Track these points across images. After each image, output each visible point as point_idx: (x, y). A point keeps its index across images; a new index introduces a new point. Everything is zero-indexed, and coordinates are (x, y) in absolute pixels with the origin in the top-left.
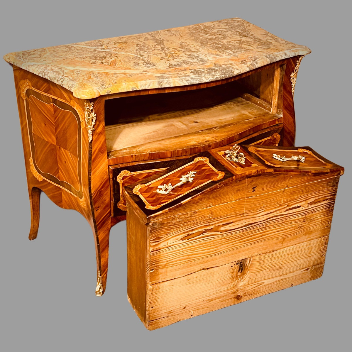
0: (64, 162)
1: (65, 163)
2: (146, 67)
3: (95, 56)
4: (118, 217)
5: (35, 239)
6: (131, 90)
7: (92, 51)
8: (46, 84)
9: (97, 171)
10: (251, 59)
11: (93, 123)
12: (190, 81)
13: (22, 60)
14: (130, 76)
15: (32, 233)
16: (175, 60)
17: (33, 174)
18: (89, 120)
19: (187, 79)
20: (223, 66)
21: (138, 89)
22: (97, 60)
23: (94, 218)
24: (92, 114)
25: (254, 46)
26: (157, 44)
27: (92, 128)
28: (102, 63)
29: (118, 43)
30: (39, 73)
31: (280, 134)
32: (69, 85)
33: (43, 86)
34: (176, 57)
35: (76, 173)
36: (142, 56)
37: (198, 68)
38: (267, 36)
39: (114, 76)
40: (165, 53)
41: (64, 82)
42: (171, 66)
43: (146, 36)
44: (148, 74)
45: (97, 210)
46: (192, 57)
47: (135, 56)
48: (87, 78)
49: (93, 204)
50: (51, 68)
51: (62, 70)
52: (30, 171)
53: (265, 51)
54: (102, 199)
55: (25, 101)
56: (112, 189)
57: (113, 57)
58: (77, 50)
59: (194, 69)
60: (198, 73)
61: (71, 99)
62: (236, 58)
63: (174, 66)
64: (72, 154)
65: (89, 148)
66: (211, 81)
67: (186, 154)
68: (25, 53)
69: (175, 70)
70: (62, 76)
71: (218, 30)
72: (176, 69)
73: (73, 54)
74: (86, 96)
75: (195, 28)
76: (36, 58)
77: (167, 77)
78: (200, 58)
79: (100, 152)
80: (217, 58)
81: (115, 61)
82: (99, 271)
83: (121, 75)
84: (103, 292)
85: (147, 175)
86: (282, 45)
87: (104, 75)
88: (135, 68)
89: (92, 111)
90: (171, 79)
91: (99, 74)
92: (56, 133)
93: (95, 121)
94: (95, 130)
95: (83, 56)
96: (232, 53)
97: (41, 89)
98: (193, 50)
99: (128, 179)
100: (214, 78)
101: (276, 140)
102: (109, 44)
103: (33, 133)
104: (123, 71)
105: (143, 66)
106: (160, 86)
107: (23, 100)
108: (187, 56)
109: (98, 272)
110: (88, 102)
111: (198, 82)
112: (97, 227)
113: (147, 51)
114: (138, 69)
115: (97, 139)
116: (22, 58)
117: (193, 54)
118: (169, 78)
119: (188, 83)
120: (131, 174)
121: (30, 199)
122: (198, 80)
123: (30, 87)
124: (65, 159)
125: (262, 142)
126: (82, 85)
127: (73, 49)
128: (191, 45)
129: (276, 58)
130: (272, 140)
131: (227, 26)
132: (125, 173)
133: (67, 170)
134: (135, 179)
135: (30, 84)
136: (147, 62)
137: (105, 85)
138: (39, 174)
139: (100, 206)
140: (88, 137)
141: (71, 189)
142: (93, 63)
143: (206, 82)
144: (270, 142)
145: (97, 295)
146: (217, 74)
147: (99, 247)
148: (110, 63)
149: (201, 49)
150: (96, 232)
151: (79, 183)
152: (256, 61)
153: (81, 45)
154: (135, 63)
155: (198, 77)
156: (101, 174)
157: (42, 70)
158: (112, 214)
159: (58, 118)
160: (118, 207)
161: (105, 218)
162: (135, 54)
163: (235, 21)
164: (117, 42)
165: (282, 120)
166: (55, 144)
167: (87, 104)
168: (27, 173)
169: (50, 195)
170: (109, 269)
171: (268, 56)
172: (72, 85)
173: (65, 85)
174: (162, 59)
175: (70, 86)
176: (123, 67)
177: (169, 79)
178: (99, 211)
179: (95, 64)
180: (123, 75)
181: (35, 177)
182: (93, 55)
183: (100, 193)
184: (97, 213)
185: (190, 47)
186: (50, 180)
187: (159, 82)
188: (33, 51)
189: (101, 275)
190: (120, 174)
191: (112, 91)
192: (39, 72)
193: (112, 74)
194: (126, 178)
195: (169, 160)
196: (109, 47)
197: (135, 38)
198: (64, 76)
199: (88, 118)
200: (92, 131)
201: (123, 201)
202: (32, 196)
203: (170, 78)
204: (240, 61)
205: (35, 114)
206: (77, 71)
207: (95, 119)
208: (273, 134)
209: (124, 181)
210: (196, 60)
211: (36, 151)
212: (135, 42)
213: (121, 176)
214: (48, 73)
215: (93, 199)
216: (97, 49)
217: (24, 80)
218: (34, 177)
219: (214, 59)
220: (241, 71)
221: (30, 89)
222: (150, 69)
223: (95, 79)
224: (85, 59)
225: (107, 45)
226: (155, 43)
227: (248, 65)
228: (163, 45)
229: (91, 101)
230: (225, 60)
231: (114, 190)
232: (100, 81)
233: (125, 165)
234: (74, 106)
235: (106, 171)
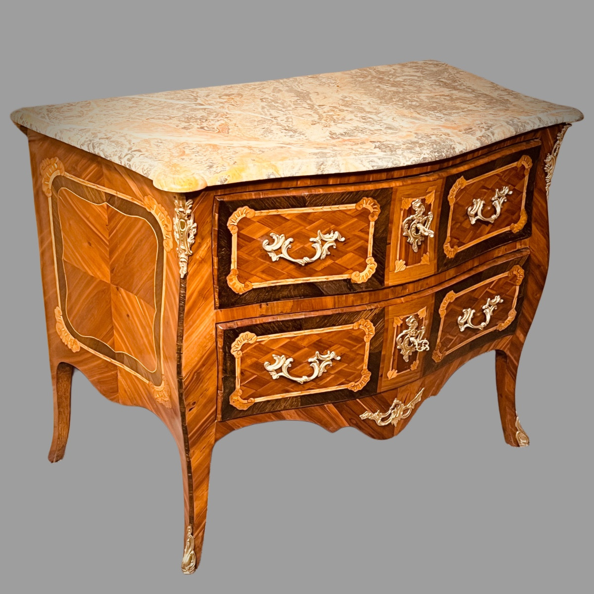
0: (126, 315)
1: (127, 317)
2: (287, 137)
3: (187, 116)
4: (230, 422)
5: (60, 460)
6: (265, 177)
7: (178, 108)
8: (94, 166)
9: (194, 334)
10: (481, 126)
11: (190, 240)
12: (377, 163)
13: (48, 120)
14: (261, 152)
15: (54, 449)
16: (339, 125)
17: (61, 337)
18: (182, 234)
19: (371, 159)
20: (434, 138)
21: (279, 177)
22: (191, 123)
23: (185, 424)
24: (188, 222)
25: (478, 105)
26: (298, 98)
27: (187, 249)
28: (202, 128)
29: (226, 95)
30: (82, 145)
31: (523, 267)
32: (144, 165)
33: (89, 170)
34: (340, 121)
35: (150, 338)
36: (275, 117)
37: (386, 141)
38: (496, 89)
39: (229, 151)
40: (318, 113)
41: (133, 160)
42: (334, 136)
43: (274, 86)
44: (294, 149)
45: (190, 410)
46: (369, 122)
47: (262, 118)
48: (177, 155)
49: (184, 398)
50: (106, 135)
51: (126, 139)
52: (56, 332)
53: (502, 113)
54: (202, 386)
55: (50, 199)
56: (221, 368)
57: (221, 118)
58: (151, 106)
59: (380, 142)
60: (388, 148)
61: (145, 194)
62: (452, 124)
63: (340, 136)
64: (142, 301)
65: (180, 290)
66: (414, 163)
67: (361, 302)
68: (52, 109)
69: (344, 143)
70: (129, 150)
71: (404, 78)
72: (344, 141)
73: (145, 112)
74: (179, 187)
75: (361, 75)
76: (73, 116)
77: (332, 154)
78: (385, 124)
79: (200, 297)
80: (416, 123)
81: (226, 124)
82: (190, 525)
83: (242, 150)
84: (196, 567)
85: (289, 342)
86: (529, 104)
87: (210, 149)
88: (267, 138)
89: (189, 216)
90: (339, 158)
91: (199, 148)
92: (110, 258)
93: (194, 237)
94: (193, 254)
95: (164, 116)
96: (442, 116)
97: (83, 177)
98: (368, 109)
99: (251, 350)
100: (421, 159)
101: (517, 279)
102: (209, 97)
103: (64, 261)
104: (245, 143)
105: (280, 134)
106: (320, 171)
107: (47, 198)
108: (359, 120)
109: (186, 528)
110: (182, 200)
111: (390, 165)
112: (190, 442)
113: (284, 110)
114: (273, 139)
115: (196, 272)
116: (47, 117)
117: (369, 115)
118: (335, 156)
119: (373, 166)
120: (258, 340)
121: (53, 385)
122: (391, 161)
123: (61, 173)
124: (128, 310)
125: (493, 282)
126: (170, 166)
127: (142, 103)
128: (362, 102)
129: (525, 126)
130: (510, 278)
131: (418, 72)
132: (246, 337)
133: (130, 332)
134: (265, 349)
135: (62, 166)
136: (287, 128)
137: (215, 166)
138: (73, 338)
139: (198, 401)
140: (180, 268)
141: (137, 368)
142: (184, 128)
143: (405, 165)
144: (507, 282)
145: (185, 573)
146: (424, 152)
147: (192, 479)
148: (217, 128)
149: (381, 108)
150: (187, 451)
151: (154, 356)
152: (491, 129)
153: (157, 97)
154: (264, 129)
155: (391, 155)
156: (201, 340)
157: (87, 138)
158: (219, 416)
159: (117, 231)
160: (231, 403)
161: (205, 425)
162: (261, 114)
163: (430, 64)
164: (223, 94)
165: (528, 243)
166: (108, 281)
167: (181, 202)
168: (49, 336)
169: (95, 378)
170: (208, 521)
171: (511, 122)
172: (151, 166)
173: (135, 167)
174: (315, 124)
175: (145, 168)
176: (244, 136)
177: (336, 158)
178: (194, 411)
179: (189, 130)
180: (247, 151)
181: (66, 344)
182: (183, 115)
183: (198, 376)
184: (190, 415)
185: (362, 104)
186: (95, 350)
187: (318, 163)
188: (67, 105)
189: (192, 534)
190: (237, 339)
191: (228, 179)
192: (83, 141)
193: (224, 147)
194: (248, 347)
195: (329, 313)
196: (209, 102)
197: (255, 88)
198: (133, 150)
199: (181, 231)
200: (186, 255)
201: (241, 391)
202: (57, 379)
203: (338, 156)
204: (462, 128)
205: (70, 224)
206: (156, 141)
207: (195, 233)
208: (511, 268)
209: (243, 352)
210: (379, 126)
211: (70, 294)
212: (256, 94)
213: (239, 343)
214: (101, 144)
215: (184, 387)
216: (189, 105)
217: (50, 159)
218: (64, 343)
219: (412, 125)
220: (466, 147)
221: (60, 176)
222: (296, 140)
223: (193, 156)
224: (168, 121)
225: (206, 98)
226: (294, 96)
227: (477, 136)
228: (310, 99)
229: (188, 196)
230: (433, 128)
231: (225, 371)
232: (205, 159)
233: (247, 323)
234: (150, 207)
235: (211, 333)
